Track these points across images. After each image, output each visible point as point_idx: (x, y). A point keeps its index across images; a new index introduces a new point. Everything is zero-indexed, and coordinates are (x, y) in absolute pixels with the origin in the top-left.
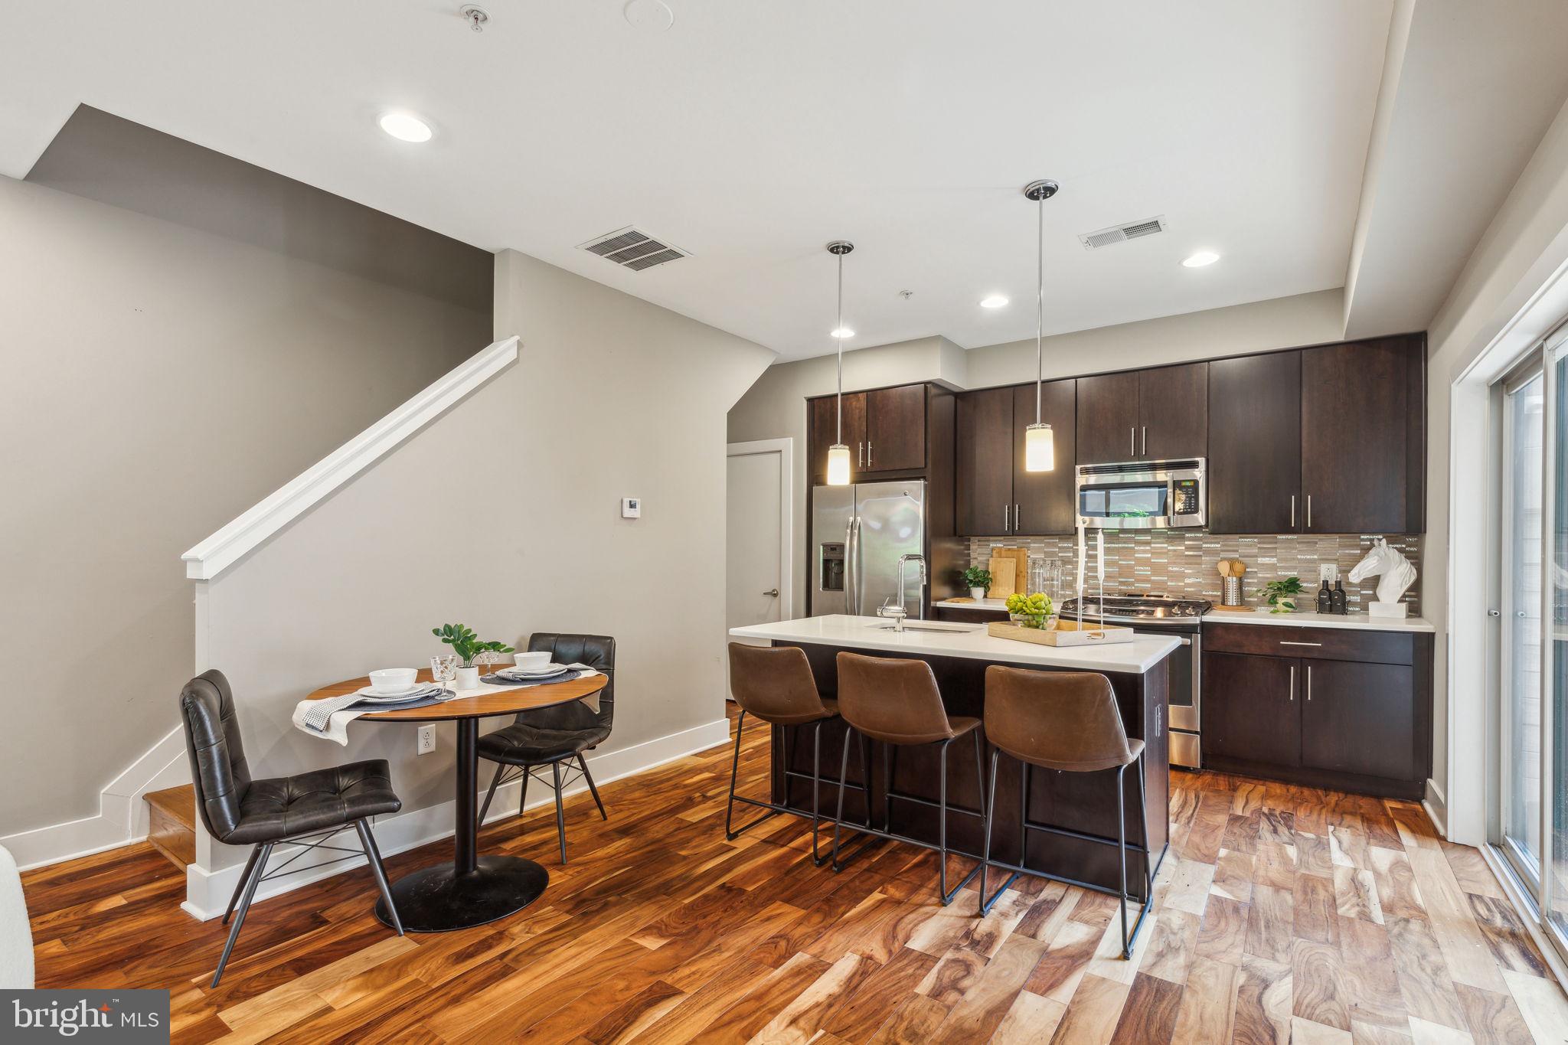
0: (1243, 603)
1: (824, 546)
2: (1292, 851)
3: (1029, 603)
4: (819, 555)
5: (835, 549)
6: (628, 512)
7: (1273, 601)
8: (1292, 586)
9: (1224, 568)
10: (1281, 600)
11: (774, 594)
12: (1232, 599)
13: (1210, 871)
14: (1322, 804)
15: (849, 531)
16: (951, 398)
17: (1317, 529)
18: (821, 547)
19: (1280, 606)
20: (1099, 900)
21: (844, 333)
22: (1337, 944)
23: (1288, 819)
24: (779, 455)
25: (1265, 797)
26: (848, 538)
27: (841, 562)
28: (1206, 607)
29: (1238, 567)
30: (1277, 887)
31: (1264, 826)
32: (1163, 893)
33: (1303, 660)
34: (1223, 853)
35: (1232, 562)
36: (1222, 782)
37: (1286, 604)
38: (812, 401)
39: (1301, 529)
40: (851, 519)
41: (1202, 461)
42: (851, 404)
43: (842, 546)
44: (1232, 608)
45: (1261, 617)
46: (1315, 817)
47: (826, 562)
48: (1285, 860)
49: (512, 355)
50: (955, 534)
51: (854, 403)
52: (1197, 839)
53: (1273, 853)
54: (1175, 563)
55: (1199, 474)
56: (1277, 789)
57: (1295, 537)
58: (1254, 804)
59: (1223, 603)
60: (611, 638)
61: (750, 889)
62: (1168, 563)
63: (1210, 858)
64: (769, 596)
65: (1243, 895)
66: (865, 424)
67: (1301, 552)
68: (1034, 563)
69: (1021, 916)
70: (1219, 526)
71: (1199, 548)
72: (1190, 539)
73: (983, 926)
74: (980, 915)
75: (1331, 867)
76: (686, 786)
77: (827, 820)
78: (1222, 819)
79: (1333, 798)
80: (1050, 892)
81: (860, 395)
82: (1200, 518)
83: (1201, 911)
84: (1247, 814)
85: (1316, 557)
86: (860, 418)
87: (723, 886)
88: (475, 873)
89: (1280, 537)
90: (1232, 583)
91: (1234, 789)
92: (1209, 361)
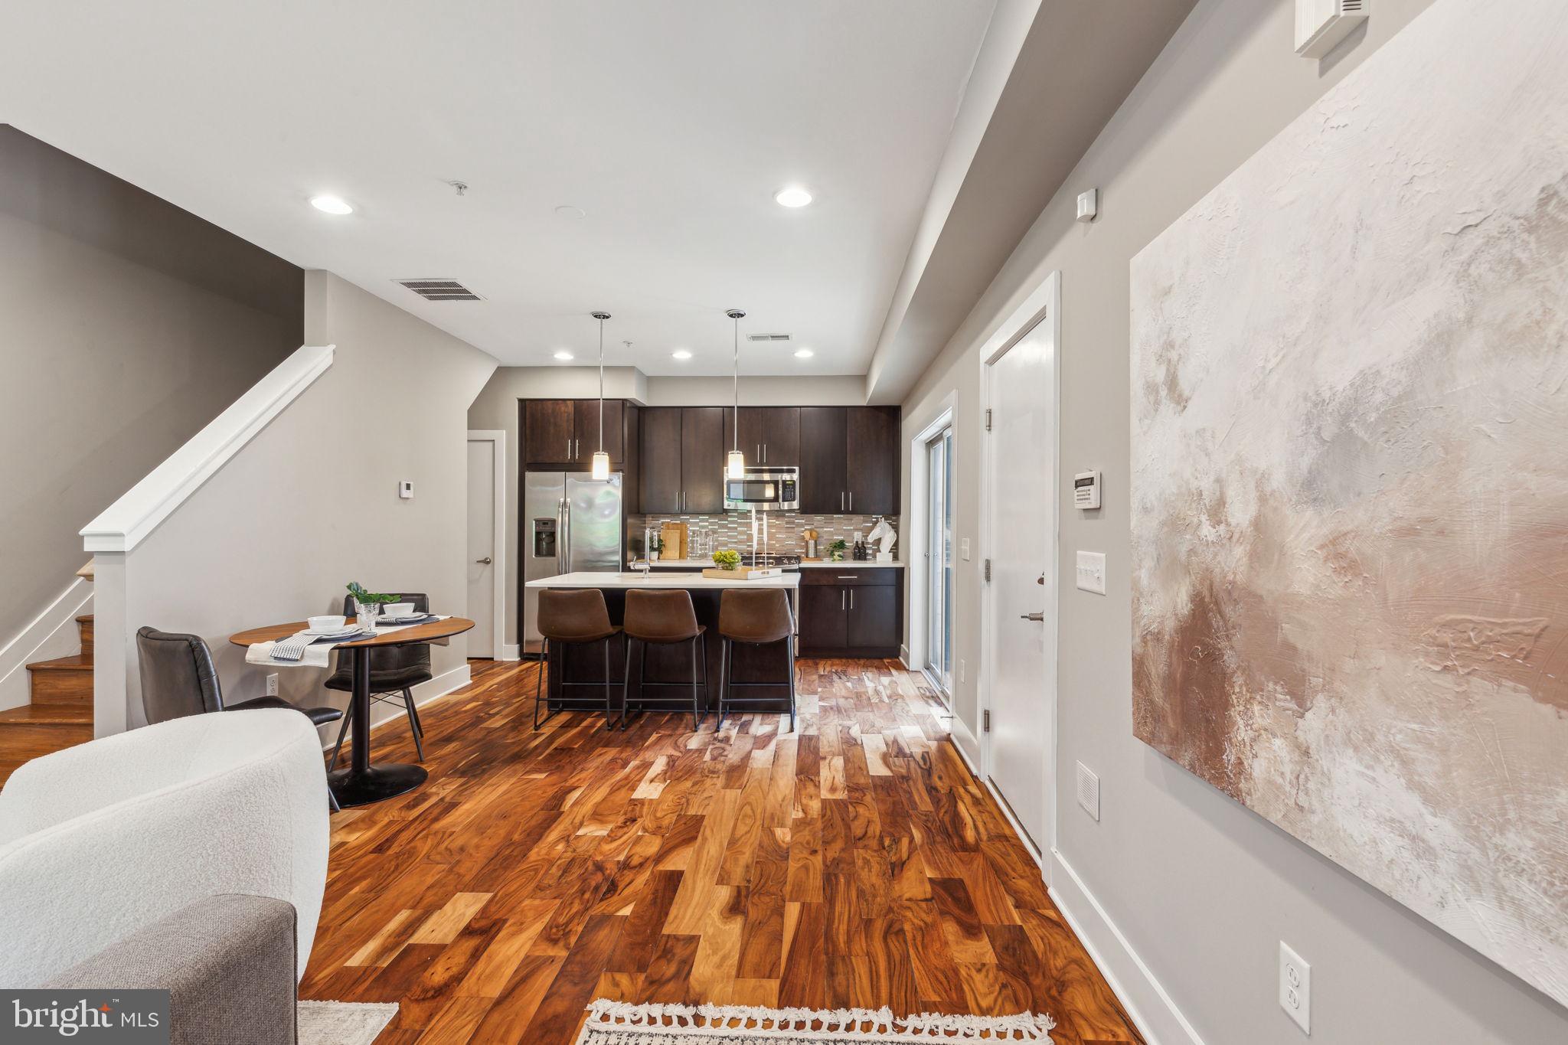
0: (817, 557)
1: (536, 521)
2: (849, 684)
3: (728, 556)
4: (531, 529)
5: (544, 524)
6: (405, 493)
7: (832, 554)
8: (841, 545)
9: (807, 535)
10: (837, 553)
11: (486, 562)
12: (811, 554)
13: (816, 698)
14: (858, 665)
15: (561, 509)
16: (636, 411)
17: (854, 512)
18: (534, 522)
19: (836, 557)
20: (771, 716)
21: (564, 357)
22: (873, 711)
23: (844, 673)
24: (491, 444)
25: (832, 665)
26: (560, 515)
27: (553, 535)
28: (798, 559)
29: (814, 534)
30: (846, 698)
31: (835, 677)
32: (799, 708)
33: (848, 586)
34: (820, 690)
35: (811, 531)
36: (810, 662)
37: (839, 556)
38: (523, 402)
39: (847, 512)
40: (562, 500)
41: (797, 468)
42: (560, 409)
43: (554, 522)
44: (812, 559)
45: (827, 563)
46: (856, 670)
47: (538, 534)
48: (847, 688)
49: (329, 361)
50: (639, 512)
51: (563, 408)
52: (806, 686)
53: (841, 686)
54: (780, 532)
55: (796, 476)
56: (836, 661)
57: (842, 516)
58: (828, 669)
59: (807, 557)
60: (424, 595)
62: (776, 532)
63: (815, 693)
64: (482, 564)
65: (833, 703)
66: (572, 425)
67: (845, 525)
68: (694, 533)
69: (737, 728)
70: (806, 509)
71: (793, 523)
72: (788, 517)
73: (721, 734)
74: (717, 730)
75: (866, 687)
76: (465, 712)
77: (595, 711)
78: (815, 677)
79: (862, 662)
80: (745, 718)
81: (569, 402)
82: (796, 505)
83: (818, 711)
84: (826, 673)
85: (852, 528)
86: (568, 421)
87: (556, 749)
88: (369, 770)
89: (835, 516)
90: (812, 543)
91: (817, 664)
92: (800, 407)
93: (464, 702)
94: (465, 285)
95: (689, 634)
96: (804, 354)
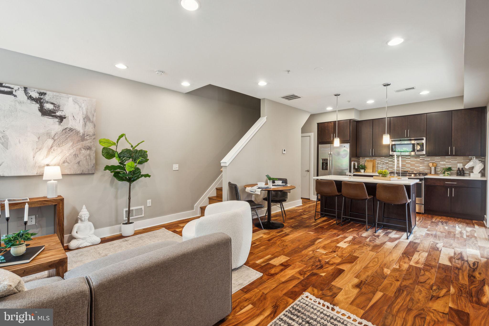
0: (436, 173)
1: (322, 159)
2: (446, 228)
3: (383, 172)
4: (321, 162)
5: (325, 160)
6: (284, 152)
7: (444, 173)
8: (449, 169)
9: (431, 165)
10: (446, 173)
11: (308, 171)
12: (433, 172)
13: (426, 229)
14: (456, 221)
15: (329, 156)
16: (356, 123)
17: (456, 155)
18: (321, 160)
19: (446, 174)
20: (400, 232)
21: (329, 109)
22: (454, 240)
23: (446, 223)
24: (309, 137)
25: (440, 219)
26: (329, 157)
27: (327, 163)
28: (426, 174)
29: (435, 164)
30: (442, 232)
31: (440, 224)
32: (415, 232)
33: (451, 187)
34: (429, 227)
35: (433, 163)
36: (430, 216)
37: (447, 174)
38: (318, 124)
39: (452, 155)
40: (330, 153)
41: (425, 138)
42: (329, 124)
43: (327, 160)
44: (433, 175)
45: (441, 177)
46: (453, 222)
47: (323, 163)
48: (445, 229)
49: (265, 120)
50: (356, 156)
51: (330, 124)
52: (423, 225)
53: (442, 227)
54: (417, 163)
55: (424, 141)
56: (444, 218)
57: (451, 157)
58: (437, 220)
59: (430, 173)
60: (286, 179)
61: (325, 227)
62: (415, 163)
63: (426, 228)
64: (307, 172)
65: (434, 233)
66: (333, 129)
67: (452, 161)
68: (378, 163)
69: (384, 233)
70: (429, 154)
71: (424, 160)
72: (421, 157)
73: (376, 234)
74: (375, 233)
75: (456, 230)
76: (298, 212)
77: (334, 219)
78: (429, 222)
79: (459, 220)
80: (389, 231)
81: (332, 122)
82: (424, 152)
83: (424, 234)
84: (436, 221)
85: (456, 162)
86: (332, 128)
87: (319, 227)
88: (271, 221)
89: (446, 157)
90: (433, 168)
91: (433, 217)
92: (426, 113)
93: (299, 210)
94: (296, 95)
95: (365, 198)
96: (425, 93)
